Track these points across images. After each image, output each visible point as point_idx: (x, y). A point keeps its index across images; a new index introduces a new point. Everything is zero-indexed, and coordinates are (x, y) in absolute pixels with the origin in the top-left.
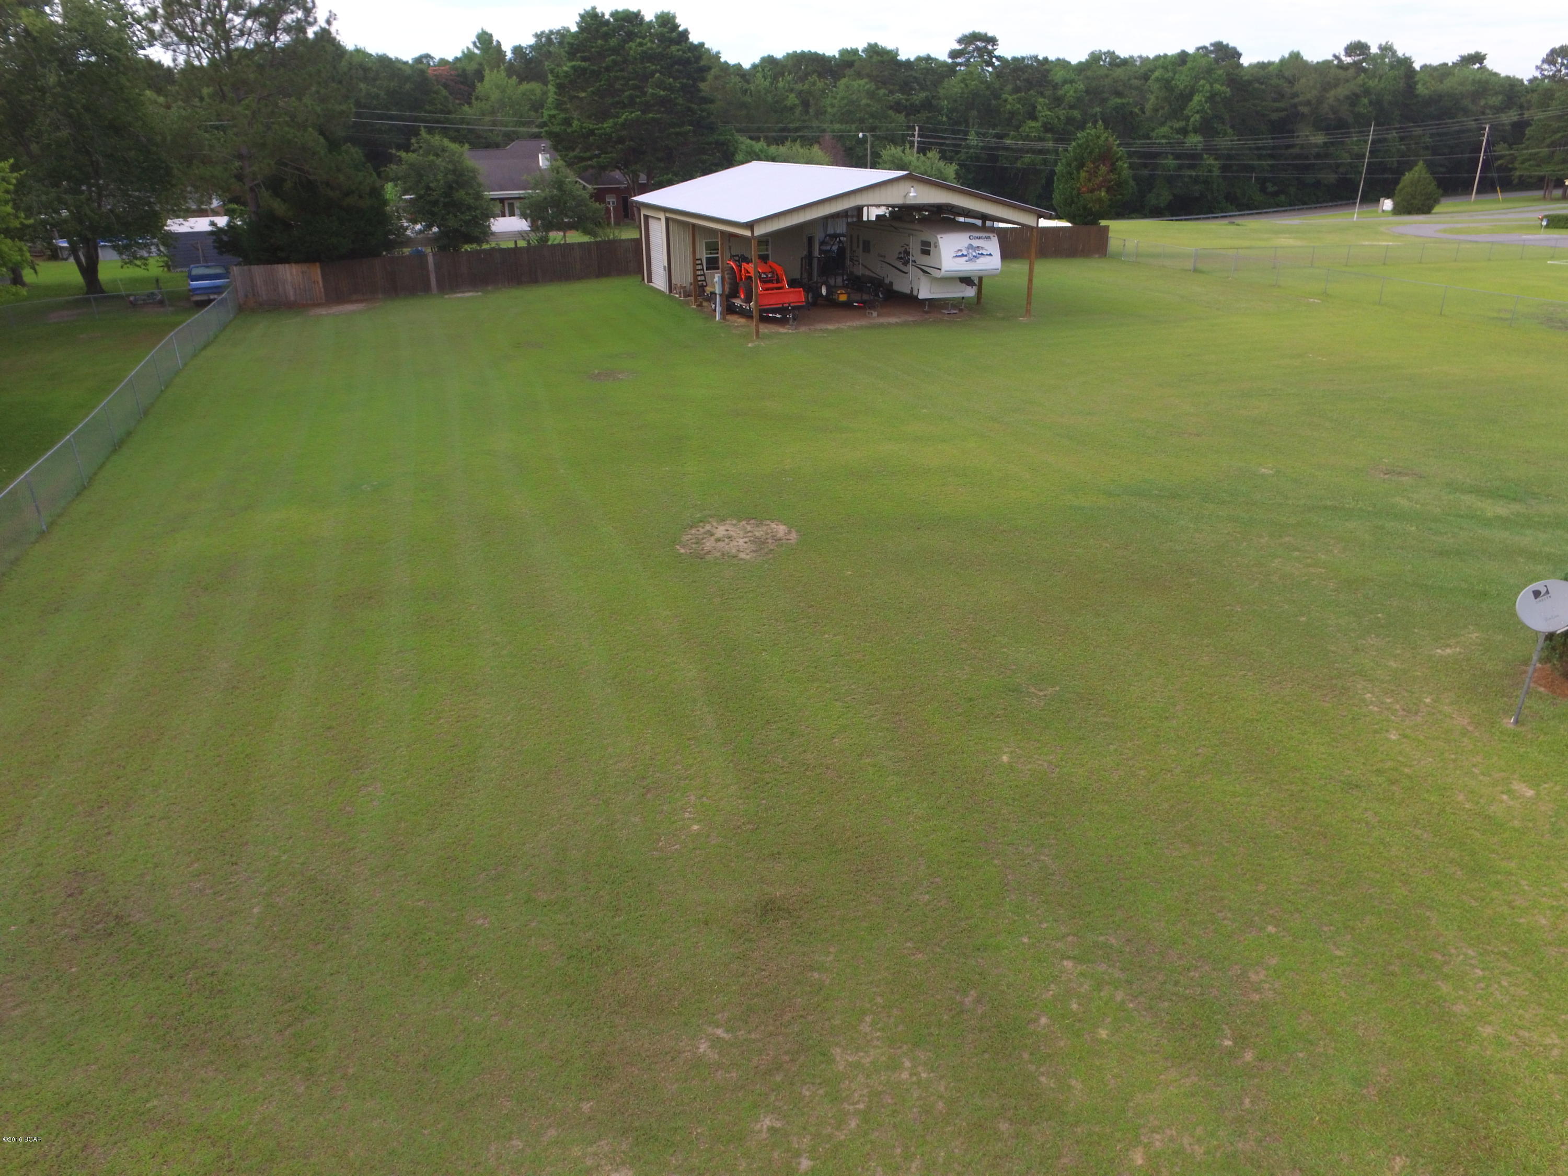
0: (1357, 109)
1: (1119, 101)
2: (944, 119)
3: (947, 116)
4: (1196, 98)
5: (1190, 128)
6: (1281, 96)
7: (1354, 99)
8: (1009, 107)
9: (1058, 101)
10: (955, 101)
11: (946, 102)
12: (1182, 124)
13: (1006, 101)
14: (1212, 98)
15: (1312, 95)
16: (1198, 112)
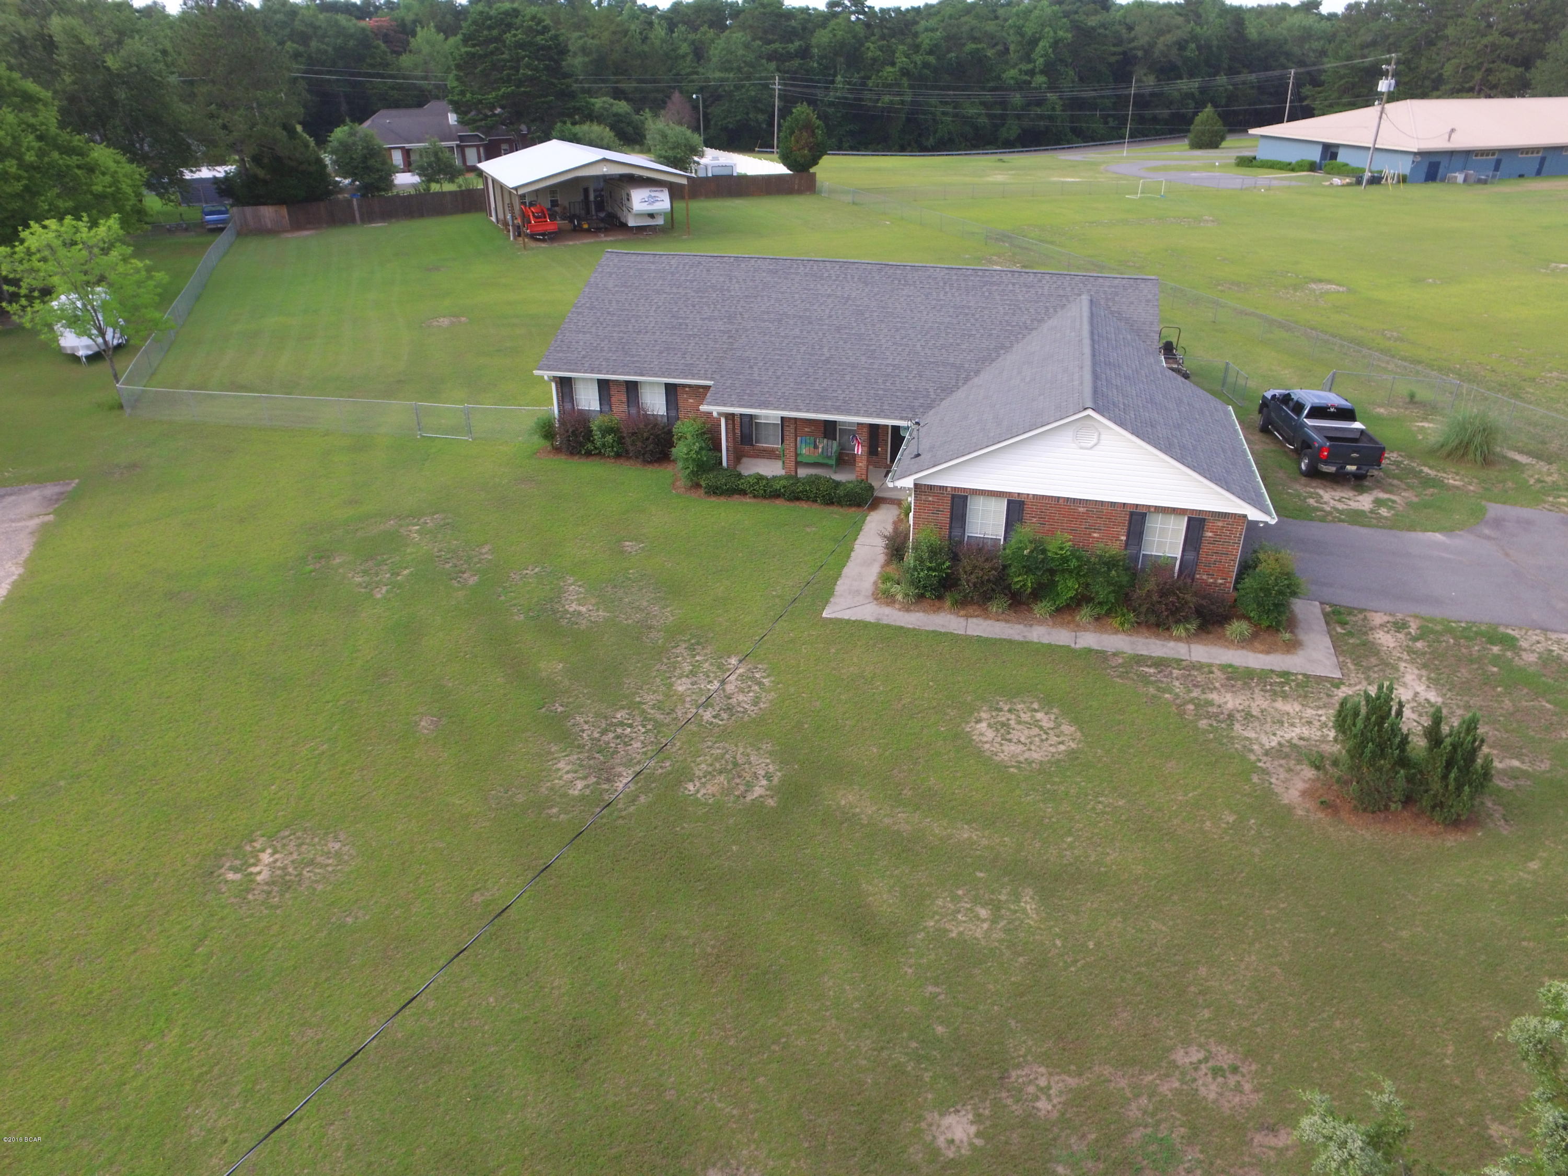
0: (1185, 54)
1: (974, 46)
2: (815, 65)
3: (818, 63)
4: (1041, 44)
5: (1037, 70)
6: (1119, 42)
7: (1181, 45)
8: (870, 54)
9: (916, 48)
10: (825, 49)
11: (816, 50)
12: (1030, 66)
13: (868, 48)
14: (1056, 43)
15: (1143, 41)
16: (1042, 56)
